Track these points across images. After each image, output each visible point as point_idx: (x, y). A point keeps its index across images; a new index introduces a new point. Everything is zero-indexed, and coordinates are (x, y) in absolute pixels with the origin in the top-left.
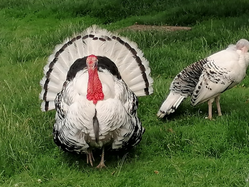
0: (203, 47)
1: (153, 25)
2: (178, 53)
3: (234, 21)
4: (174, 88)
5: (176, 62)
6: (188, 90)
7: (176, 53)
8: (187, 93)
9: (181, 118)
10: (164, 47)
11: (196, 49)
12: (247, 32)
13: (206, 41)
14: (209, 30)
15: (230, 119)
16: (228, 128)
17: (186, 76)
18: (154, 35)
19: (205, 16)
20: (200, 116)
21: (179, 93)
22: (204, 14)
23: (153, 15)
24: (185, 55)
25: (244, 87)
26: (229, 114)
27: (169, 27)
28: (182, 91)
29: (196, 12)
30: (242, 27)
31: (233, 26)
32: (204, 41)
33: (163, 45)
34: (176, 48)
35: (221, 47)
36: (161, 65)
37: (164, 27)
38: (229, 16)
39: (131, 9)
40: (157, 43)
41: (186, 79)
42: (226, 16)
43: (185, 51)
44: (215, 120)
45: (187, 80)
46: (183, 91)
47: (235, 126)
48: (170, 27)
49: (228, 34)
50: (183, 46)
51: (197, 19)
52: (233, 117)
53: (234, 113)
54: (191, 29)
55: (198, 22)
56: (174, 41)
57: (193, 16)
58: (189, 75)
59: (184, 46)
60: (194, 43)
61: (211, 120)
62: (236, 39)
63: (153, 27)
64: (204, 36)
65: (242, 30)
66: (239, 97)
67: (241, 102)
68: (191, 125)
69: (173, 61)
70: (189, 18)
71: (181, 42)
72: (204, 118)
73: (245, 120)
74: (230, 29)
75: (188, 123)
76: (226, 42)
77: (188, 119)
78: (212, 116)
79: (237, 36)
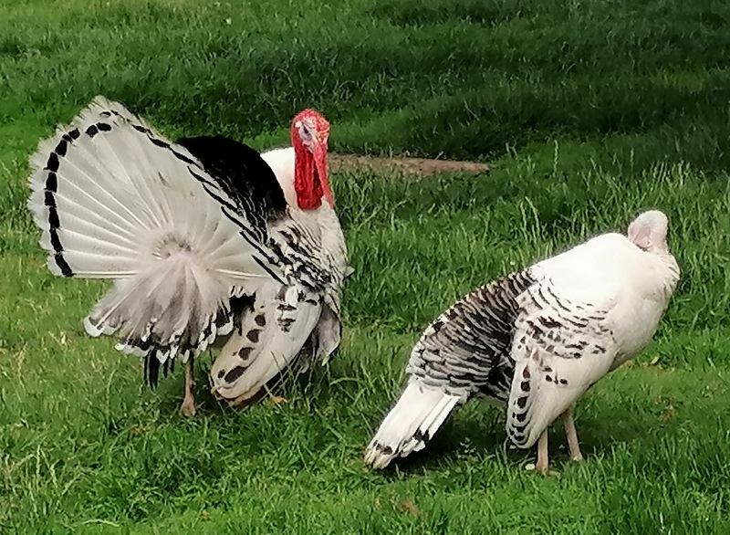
0: (524, 229)
1: (364, 155)
2: (440, 250)
3: (630, 144)
4: (423, 366)
5: (433, 278)
6: (469, 376)
7: (435, 249)
8: (468, 385)
9: (447, 465)
10: (397, 229)
11: (501, 235)
12: (671, 185)
13: (535, 210)
14: (546, 175)
15: (609, 472)
16: (602, 502)
17: (463, 326)
18: (365, 188)
19: (534, 127)
20: (509, 462)
21: (440, 385)
22: (532, 122)
23: (364, 120)
24: (465, 258)
25: (660, 366)
26: (605, 457)
27: (414, 161)
28: (448, 378)
29: (506, 114)
30: (655, 169)
31: (626, 165)
32: (528, 211)
33: (392, 222)
34: (435, 233)
35: (585, 230)
36: (386, 286)
37: (399, 163)
38: (615, 129)
39: (292, 100)
40: (375, 213)
41: (461, 338)
42: (604, 130)
43: (466, 241)
44: (558, 475)
45: (467, 342)
46: (452, 379)
47: (625, 497)
48: (421, 160)
49: (609, 191)
50: (458, 224)
51: (508, 136)
52: (619, 468)
53: (621, 451)
54: (488, 171)
55: (510, 145)
56: (431, 209)
57: (496, 127)
58: (470, 325)
59: (462, 224)
60: (496, 215)
61: (544, 473)
62: (635, 206)
63: (362, 160)
64: (530, 194)
65: (656, 180)
66: (642, 400)
67: (646, 417)
68: (481, 491)
69: (426, 275)
70: (481, 132)
71: (453, 212)
72: (524, 468)
73: (659, 478)
74: (614, 173)
75: (470, 484)
76: (602, 215)
77: (469, 471)
78: (549, 463)
79: (638, 197)
